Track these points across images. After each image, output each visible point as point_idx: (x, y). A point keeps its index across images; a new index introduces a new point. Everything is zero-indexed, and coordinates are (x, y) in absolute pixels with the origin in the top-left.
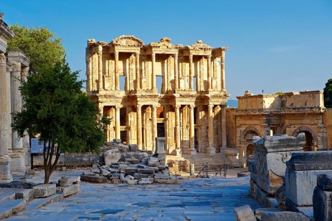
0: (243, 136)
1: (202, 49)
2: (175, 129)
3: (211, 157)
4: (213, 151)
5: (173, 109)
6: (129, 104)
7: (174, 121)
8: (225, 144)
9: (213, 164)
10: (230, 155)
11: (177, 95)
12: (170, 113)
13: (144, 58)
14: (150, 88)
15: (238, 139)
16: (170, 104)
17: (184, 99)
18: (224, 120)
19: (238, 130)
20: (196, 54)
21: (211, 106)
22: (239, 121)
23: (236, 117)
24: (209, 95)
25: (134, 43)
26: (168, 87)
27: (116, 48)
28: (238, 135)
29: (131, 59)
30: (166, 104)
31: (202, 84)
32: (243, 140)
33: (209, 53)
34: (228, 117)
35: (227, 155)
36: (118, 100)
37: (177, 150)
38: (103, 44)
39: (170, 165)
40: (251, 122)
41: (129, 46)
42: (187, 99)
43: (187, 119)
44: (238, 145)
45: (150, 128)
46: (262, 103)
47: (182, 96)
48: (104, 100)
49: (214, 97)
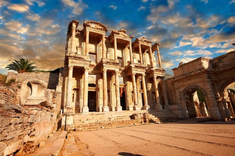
0: (183, 94)
2: (132, 92)
3: (160, 111)
4: (161, 107)
5: (130, 79)
6: (98, 72)
7: (131, 87)
8: (167, 103)
9: (166, 116)
10: (174, 110)
11: (133, 65)
13: (109, 45)
14: (114, 59)
15: (178, 97)
16: (128, 74)
17: (138, 69)
18: (164, 87)
19: (176, 91)
20: (143, 44)
21: (155, 76)
22: (177, 85)
23: (173, 83)
24: (153, 69)
25: (100, 27)
26: (126, 64)
27: (87, 28)
28: (178, 94)
29: (100, 43)
30: (125, 75)
32: (183, 97)
33: (150, 45)
34: (167, 85)
35: (171, 110)
36: (87, 62)
37: (135, 106)
38: (76, 22)
39: (132, 117)
40: (190, 82)
41: (97, 28)
42: (140, 70)
43: (139, 87)
44: (179, 102)
45: (114, 91)
46: (201, 64)
47: (136, 67)
48: (74, 61)
49: (157, 70)
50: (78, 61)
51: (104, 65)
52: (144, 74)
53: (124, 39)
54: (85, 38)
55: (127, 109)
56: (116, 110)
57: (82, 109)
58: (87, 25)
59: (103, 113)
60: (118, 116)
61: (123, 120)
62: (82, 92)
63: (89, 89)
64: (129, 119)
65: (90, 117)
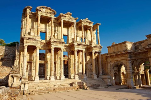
0: (112, 67)
1: (88, 22)
2: (74, 64)
3: (95, 80)
4: (95, 76)
5: (73, 53)
6: (47, 48)
7: (74, 60)
8: (101, 73)
9: (97, 84)
10: (105, 79)
11: (75, 44)
12: (71, 55)
13: (57, 24)
14: (60, 39)
15: (109, 69)
16: (72, 50)
17: (79, 47)
18: (100, 60)
19: (109, 64)
20: (85, 24)
21: (93, 52)
22: (109, 60)
23: (107, 57)
24: (92, 46)
25: (50, 11)
26: (70, 41)
27: (39, 12)
28: (109, 67)
29: (49, 23)
30: (69, 50)
31: (88, 42)
32: (112, 70)
33: (92, 25)
34: (102, 59)
35: (103, 79)
36: (38, 42)
37: (75, 76)
38: (30, 8)
39: (71, 85)
40: (118, 59)
41: (47, 13)
42: (81, 47)
43: (80, 60)
44: (109, 73)
45: (60, 63)
46: (126, 46)
47: (78, 45)
48: (28, 41)
49: (95, 47)
50: (31, 41)
51: (52, 43)
52: (84, 50)
53: (70, 21)
54: (37, 19)
55: (69, 77)
56: (60, 79)
57: (34, 78)
58: (39, 10)
59: (50, 81)
60: (61, 83)
61: (65, 86)
62: (34, 64)
63: (39, 62)
64: (69, 86)
65: (40, 85)
